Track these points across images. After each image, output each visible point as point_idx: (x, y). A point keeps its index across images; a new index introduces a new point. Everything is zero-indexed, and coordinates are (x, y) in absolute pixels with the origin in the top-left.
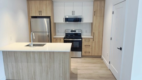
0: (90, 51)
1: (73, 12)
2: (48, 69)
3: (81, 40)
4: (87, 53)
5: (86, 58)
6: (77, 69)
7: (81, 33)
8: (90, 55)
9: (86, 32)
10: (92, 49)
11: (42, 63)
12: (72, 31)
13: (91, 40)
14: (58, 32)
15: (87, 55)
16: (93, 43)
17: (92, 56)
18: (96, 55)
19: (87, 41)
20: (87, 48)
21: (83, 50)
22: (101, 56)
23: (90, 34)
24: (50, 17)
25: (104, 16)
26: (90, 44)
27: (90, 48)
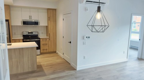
0: (47, 48)
1: (30, 17)
2: (18, 63)
3: (39, 40)
4: (45, 50)
5: (44, 55)
6: (40, 62)
7: (37, 34)
8: (48, 51)
9: (42, 33)
10: (49, 46)
11: (12, 59)
12: (29, 33)
13: (48, 40)
14: (15, 34)
15: (45, 52)
16: (49, 42)
17: (49, 52)
18: (52, 51)
19: (45, 40)
20: (45, 46)
21: (41, 48)
22: (56, 51)
23: (46, 35)
24: (8, 20)
25: (56, 21)
26: (47, 42)
27: (47, 46)
